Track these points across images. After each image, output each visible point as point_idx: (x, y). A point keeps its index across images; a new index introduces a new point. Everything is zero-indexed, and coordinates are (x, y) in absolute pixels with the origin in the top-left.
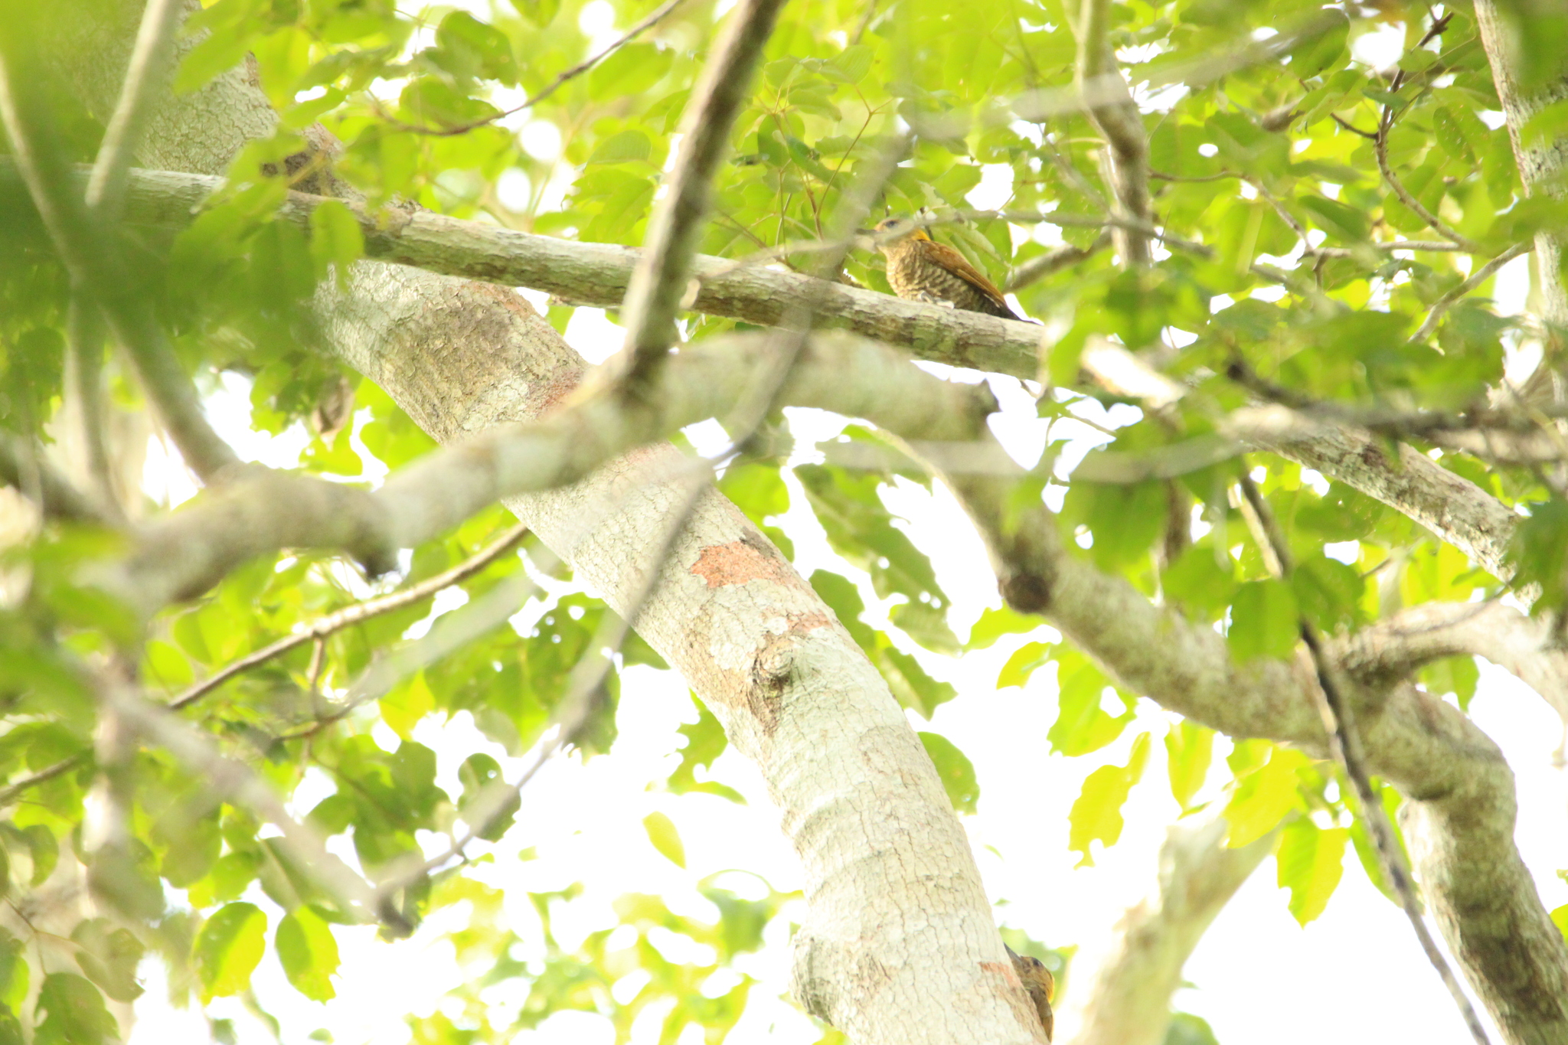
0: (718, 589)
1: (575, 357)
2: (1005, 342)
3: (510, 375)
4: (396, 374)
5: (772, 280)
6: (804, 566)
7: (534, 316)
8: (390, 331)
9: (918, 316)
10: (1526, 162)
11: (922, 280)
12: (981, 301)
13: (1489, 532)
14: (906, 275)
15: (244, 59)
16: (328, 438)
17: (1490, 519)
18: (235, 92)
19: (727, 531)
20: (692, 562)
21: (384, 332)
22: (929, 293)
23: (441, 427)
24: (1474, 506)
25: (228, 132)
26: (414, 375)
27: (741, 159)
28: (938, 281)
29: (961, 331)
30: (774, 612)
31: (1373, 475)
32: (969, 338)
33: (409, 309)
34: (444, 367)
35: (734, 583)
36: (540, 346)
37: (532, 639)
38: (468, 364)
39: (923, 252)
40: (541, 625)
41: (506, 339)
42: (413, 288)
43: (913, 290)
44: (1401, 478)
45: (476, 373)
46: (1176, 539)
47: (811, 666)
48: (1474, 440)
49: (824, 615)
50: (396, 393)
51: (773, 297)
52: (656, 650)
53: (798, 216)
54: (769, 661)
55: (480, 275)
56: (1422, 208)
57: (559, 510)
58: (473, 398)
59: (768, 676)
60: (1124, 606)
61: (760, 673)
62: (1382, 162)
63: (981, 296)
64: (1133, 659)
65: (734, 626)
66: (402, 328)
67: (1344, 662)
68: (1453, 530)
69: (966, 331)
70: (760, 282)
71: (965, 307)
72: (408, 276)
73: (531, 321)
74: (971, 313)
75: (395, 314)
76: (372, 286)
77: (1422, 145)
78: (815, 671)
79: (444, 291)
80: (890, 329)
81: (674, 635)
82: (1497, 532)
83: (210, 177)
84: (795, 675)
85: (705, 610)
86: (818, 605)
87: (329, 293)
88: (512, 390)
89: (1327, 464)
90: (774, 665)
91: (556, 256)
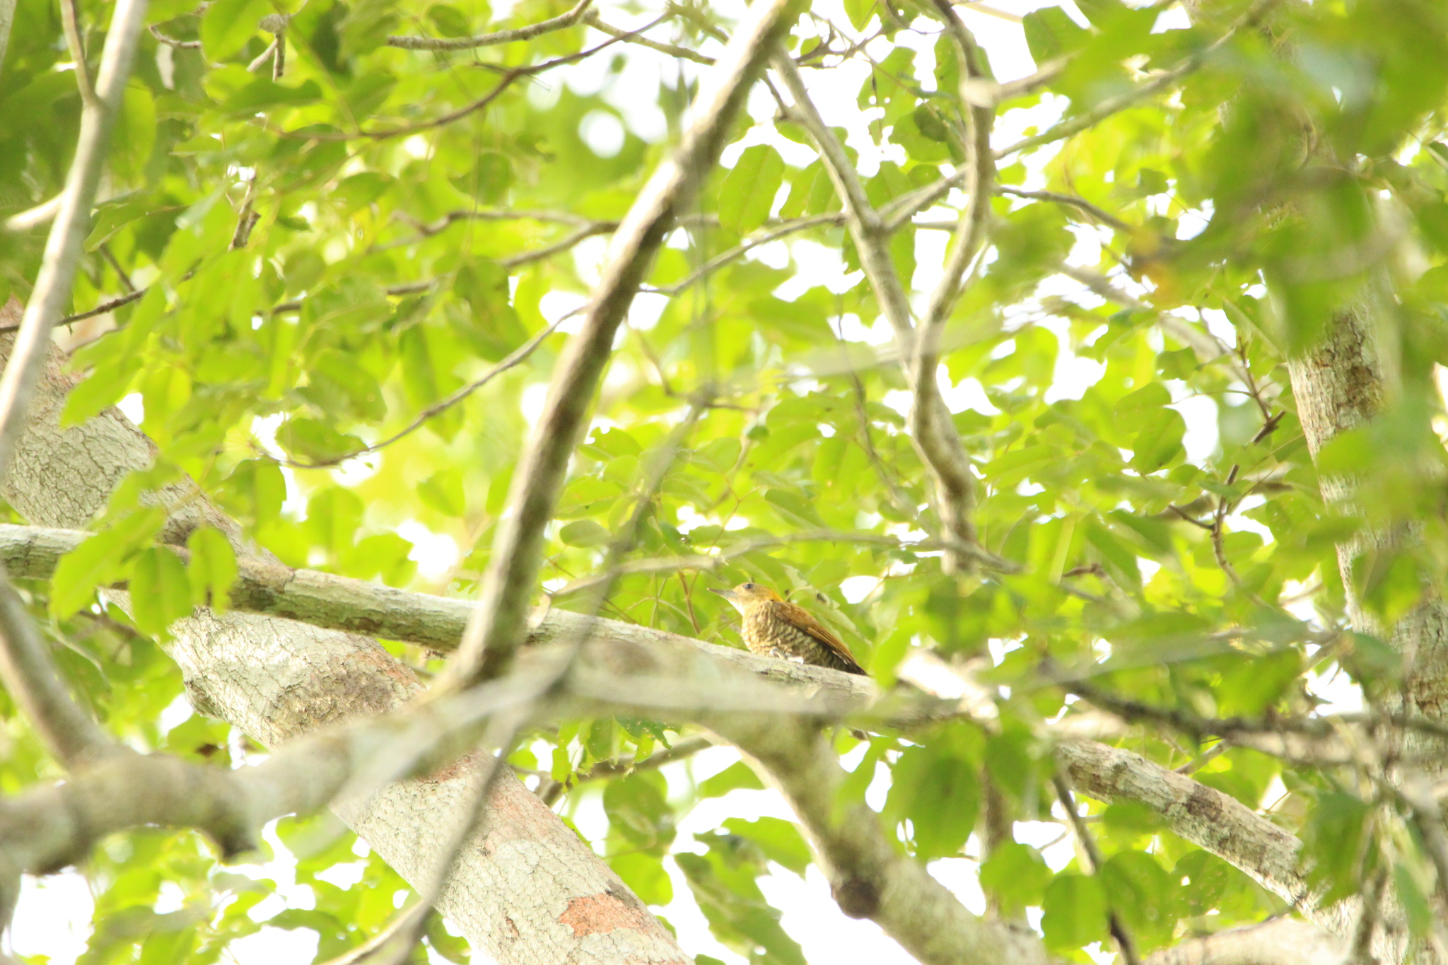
0: (585, 937)
8: (280, 697)
9: (770, 670)
11: (774, 637)
12: (830, 658)
13: (1305, 878)
14: (759, 631)
19: (593, 883)
20: (560, 911)
21: (274, 699)
22: (780, 649)
24: (1292, 857)
28: (789, 638)
30: (636, 959)
31: (1196, 824)
33: (298, 677)
35: (599, 931)
39: (774, 611)
41: (388, 705)
42: (302, 658)
43: (765, 647)
53: (671, 598)
55: (358, 628)
62: (1218, 551)
63: (830, 653)
66: (291, 695)
68: (1271, 876)
71: (814, 662)
72: (297, 646)
73: (412, 688)
75: (285, 681)
76: (264, 657)
79: (331, 660)
85: (572, 958)
91: (430, 611)
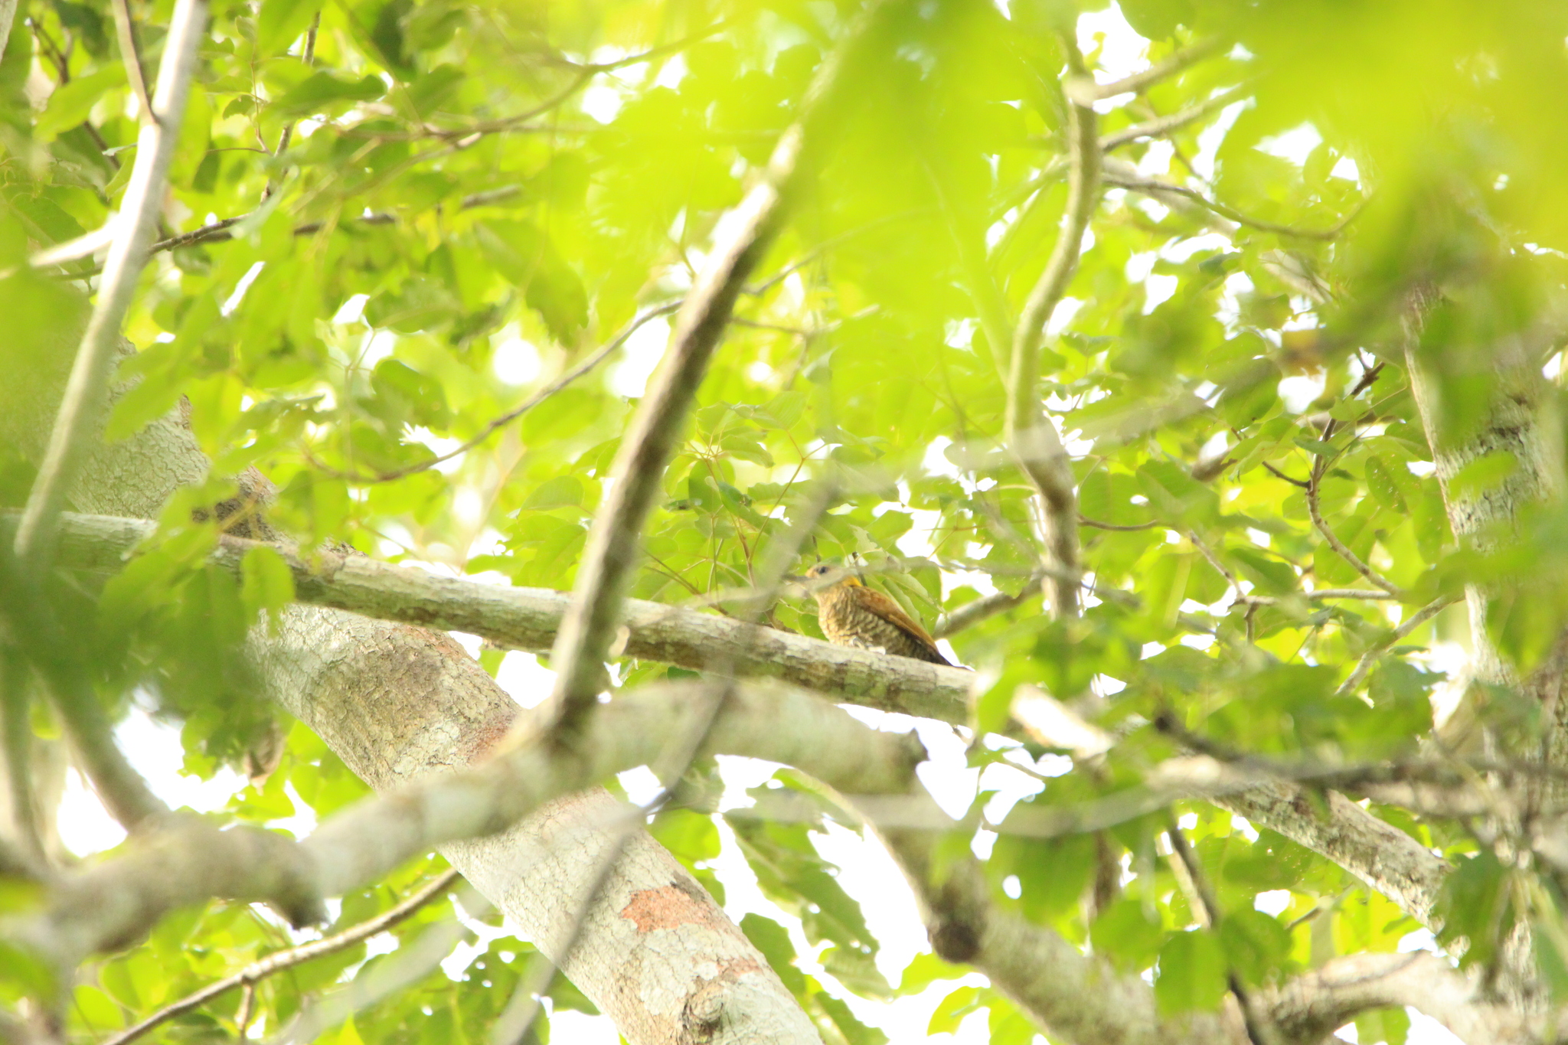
0: (649, 933)
1: (506, 700)
2: (936, 688)
3: (442, 718)
4: (327, 717)
5: (703, 626)
6: (735, 910)
7: (466, 659)
8: (321, 674)
9: (850, 661)
10: (1457, 513)
11: (854, 625)
12: (912, 648)
13: (1419, 881)
14: (838, 620)
15: (178, 401)
16: (259, 782)
17: (1421, 869)
18: (168, 434)
19: (657, 876)
20: (623, 906)
21: (315, 675)
22: (861, 638)
23: (372, 769)
24: (1404, 856)
25: (161, 475)
26: (346, 717)
27: (673, 504)
28: (870, 627)
29: (892, 677)
30: (705, 957)
31: (1304, 824)
32: (900, 683)
33: (341, 652)
34: (376, 710)
35: (664, 927)
36: (472, 688)
37: (463, 983)
38: (399, 707)
39: (855, 598)
40: (471, 970)
41: (438, 682)
42: (345, 631)
43: (844, 635)
44: (1332, 826)
45: (407, 716)
46: (1105, 889)
47: (741, 1012)
48: (1402, 793)
49: (754, 960)
50: (327, 736)
51: (705, 642)
52: (586, 995)
53: (730, 561)
54: (699, 1007)
55: (412, 619)
56: (1353, 556)
57: (490, 853)
58: (404, 741)
59: (698, 1021)
60: (1053, 956)
61: (691, 1018)
62: (1313, 510)
63: (913, 642)
64: (1062, 1009)
65: (665, 972)
66: (334, 671)
67: (1273, 1013)
68: (1384, 879)
69: (897, 676)
70: (692, 627)
71: (897, 653)
72: (340, 619)
73: (463, 664)
74: (902, 659)
75: (327, 657)
76: (304, 629)
77: (1352, 493)
78: (745, 1017)
79: (376, 633)
80: (821, 674)
81: (604, 980)
82: (1427, 882)
83: (143, 521)
84: (725, 1020)
85: (635, 955)
86: (749, 950)
87: (261, 636)
88: (444, 733)
89: (1258, 812)
90: (703, 1010)
91: (488, 600)
